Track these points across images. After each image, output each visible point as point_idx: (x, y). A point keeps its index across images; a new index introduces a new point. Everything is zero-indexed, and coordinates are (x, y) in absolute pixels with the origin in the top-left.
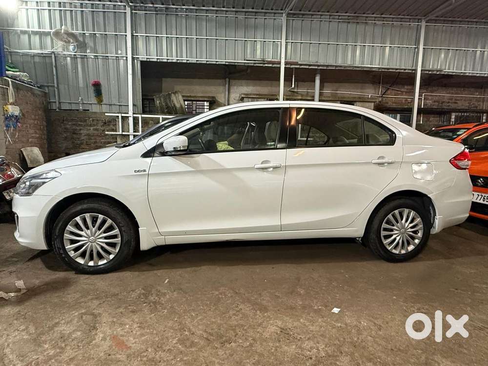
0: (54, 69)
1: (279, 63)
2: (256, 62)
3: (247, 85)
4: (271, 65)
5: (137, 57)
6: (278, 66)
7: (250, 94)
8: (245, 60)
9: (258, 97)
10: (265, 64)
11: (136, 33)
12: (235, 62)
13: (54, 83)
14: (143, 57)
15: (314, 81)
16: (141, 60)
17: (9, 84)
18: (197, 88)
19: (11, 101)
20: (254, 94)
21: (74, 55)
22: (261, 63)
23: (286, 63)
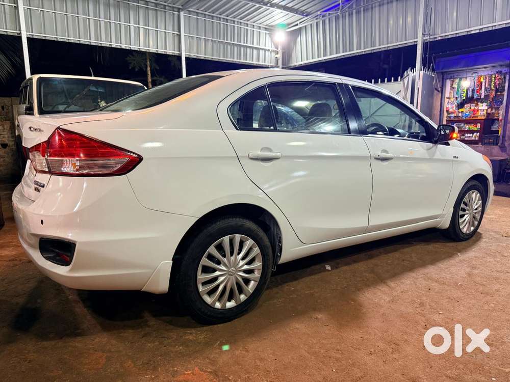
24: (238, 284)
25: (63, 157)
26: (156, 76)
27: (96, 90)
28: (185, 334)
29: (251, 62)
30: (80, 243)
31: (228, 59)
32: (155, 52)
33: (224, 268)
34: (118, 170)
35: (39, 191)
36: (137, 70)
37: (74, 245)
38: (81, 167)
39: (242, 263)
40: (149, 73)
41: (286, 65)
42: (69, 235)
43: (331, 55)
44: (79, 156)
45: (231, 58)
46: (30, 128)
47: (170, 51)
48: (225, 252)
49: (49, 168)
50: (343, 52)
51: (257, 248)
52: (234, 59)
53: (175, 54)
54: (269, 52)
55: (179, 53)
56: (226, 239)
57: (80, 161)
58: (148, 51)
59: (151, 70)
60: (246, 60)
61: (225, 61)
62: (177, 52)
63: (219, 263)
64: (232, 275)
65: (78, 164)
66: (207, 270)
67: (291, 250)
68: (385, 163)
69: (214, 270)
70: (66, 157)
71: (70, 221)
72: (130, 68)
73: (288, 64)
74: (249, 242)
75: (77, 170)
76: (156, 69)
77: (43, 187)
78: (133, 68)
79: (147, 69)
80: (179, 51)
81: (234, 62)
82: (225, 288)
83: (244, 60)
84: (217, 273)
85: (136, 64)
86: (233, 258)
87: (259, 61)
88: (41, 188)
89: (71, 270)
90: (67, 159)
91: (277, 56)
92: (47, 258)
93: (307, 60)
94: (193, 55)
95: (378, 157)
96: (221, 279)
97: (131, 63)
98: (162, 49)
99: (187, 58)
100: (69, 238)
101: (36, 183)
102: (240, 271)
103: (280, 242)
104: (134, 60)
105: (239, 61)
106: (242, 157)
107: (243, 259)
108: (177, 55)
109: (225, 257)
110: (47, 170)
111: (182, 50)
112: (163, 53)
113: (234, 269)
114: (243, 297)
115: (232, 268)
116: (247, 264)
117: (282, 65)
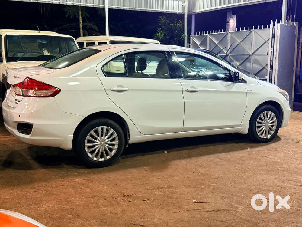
24: (105, 150)
25: (29, 89)
26: (87, 22)
27: (41, 42)
28: (80, 170)
29: (162, 10)
30: (35, 124)
31: (142, 9)
32: (85, 6)
33: (98, 142)
34: (51, 95)
35: (18, 103)
36: (72, 17)
37: (32, 125)
38: (36, 94)
39: (107, 140)
40: (81, 21)
41: (191, 11)
42: (30, 121)
43: (224, 4)
44: (35, 89)
45: (145, 8)
46: (14, 76)
47: (96, 5)
48: (99, 134)
49: (23, 93)
50: (233, 3)
51: (116, 134)
52: (147, 8)
53: (100, 7)
54: (177, 1)
55: (103, 6)
56: (99, 128)
57: (36, 91)
58: (80, 5)
59: (82, 18)
60: (158, 9)
61: (140, 10)
62: (102, 5)
63: (96, 139)
64: (102, 145)
65: (35, 92)
66: (89, 141)
67: (135, 137)
68: (193, 94)
69: (94, 142)
70: (30, 89)
71: (31, 116)
72: (67, 16)
73: (194, 9)
74: (112, 131)
75: (34, 95)
76: (87, 17)
77: (20, 102)
78: (69, 16)
79: (79, 18)
80: (104, 5)
81: (148, 11)
82: (99, 151)
83: (155, 9)
84: (95, 144)
85: (71, 13)
86: (102, 138)
87: (168, 9)
88: (19, 102)
89: (31, 136)
90: (30, 90)
91: (183, 4)
92: (20, 132)
93: (211, 7)
94: (115, 7)
95: (187, 90)
96: (97, 146)
97: (67, 12)
98: (90, 3)
99: (109, 10)
100: (30, 122)
101: (16, 100)
102: (107, 144)
103: (129, 132)
104: (70, 10)
105: (151, 9)
106: (108, 90)
107: (108, 138)
108: (102, 7)
109: (99, 136)
110: (22, 94)
111: (106, 3)
112: (91, 6)
113: (103, 143)
114: (108, 157)
115: (103, 142)
116: (110, 141)
117: (188, 11)
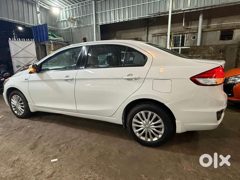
0: (71, 34)
1: (168, 13)
2: (155, 14)
3: (158, 28)
4: (164, 15)
5: (98, 23)
6: (167, 14)
7: (156, 34)
8: (148, 15)
9: (161, 35)
10: (160, 15)
11: (97, 12)
12: (143, 17)
13: (71, 40)
14: (100, 23)
15: (199, 20)
16: (100, 25)
17: (51, 43)
18: (132, 34)
19: (52, 49)
20: (158, 34)
21: (77, 27)
22: (158, 15)
23: (173, 12)
